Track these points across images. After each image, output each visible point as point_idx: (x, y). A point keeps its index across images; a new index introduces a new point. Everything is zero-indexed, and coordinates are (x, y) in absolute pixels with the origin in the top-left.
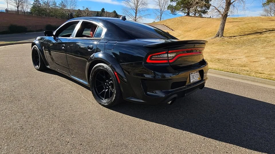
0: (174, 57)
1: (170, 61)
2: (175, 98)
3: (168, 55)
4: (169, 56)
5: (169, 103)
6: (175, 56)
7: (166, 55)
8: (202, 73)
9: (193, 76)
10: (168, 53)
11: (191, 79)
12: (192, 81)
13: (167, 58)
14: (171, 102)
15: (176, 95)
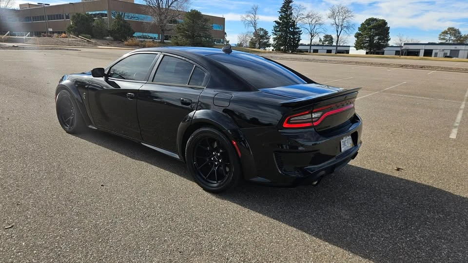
0: (319, 118)
1: (315, 124)
2: (322, 176)
3: (312, 115)
4: (313, 117)
5: (315, 183)
6: (322, 115)
7: (309, 116)
8: (355, 137)
9: (344, 142)
10: (311, 113)
11: (342, 146)
12: (343, 149)
13: (310, 120)
14: (316, 182)
15: (323, 172)
